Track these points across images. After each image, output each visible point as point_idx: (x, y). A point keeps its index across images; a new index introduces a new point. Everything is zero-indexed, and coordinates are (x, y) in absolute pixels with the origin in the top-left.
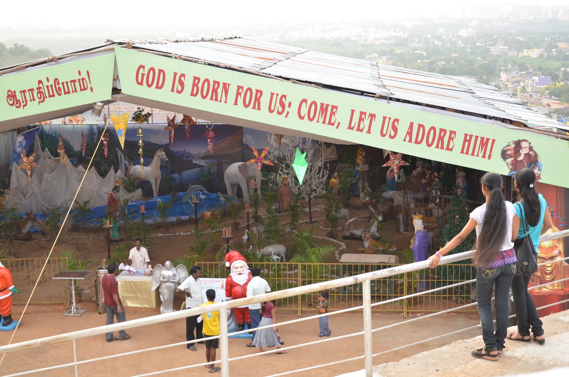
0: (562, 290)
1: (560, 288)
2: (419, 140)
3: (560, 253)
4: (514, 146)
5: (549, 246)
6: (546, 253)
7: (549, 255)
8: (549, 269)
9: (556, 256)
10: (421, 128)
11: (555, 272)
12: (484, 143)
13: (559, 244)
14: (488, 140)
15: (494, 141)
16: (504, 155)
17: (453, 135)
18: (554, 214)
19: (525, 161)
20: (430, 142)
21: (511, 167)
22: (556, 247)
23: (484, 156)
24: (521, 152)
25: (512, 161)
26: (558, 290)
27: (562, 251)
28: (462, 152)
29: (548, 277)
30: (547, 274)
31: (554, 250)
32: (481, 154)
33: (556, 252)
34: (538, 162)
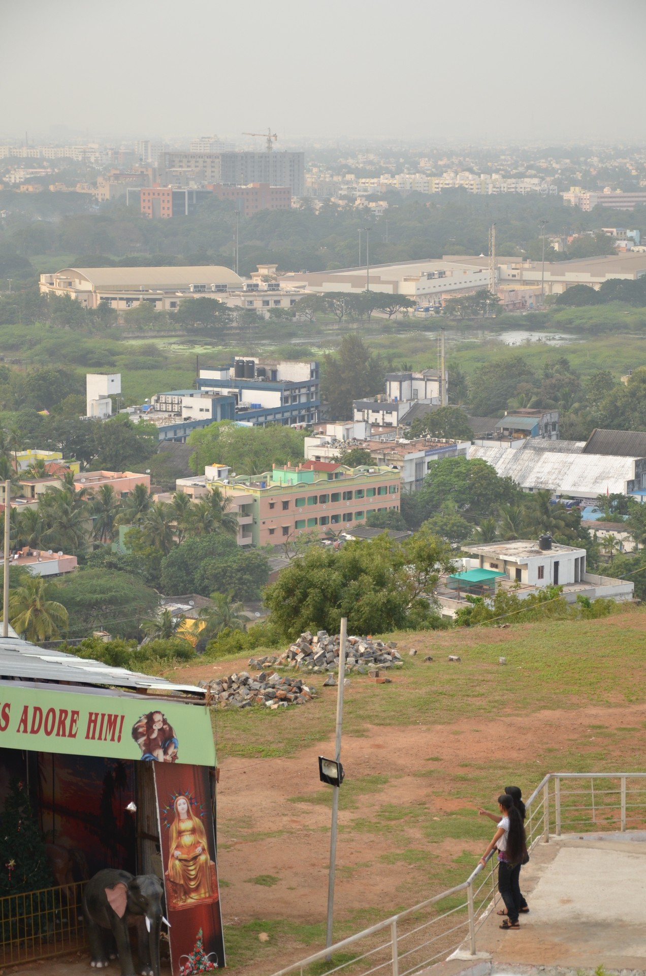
0: (210, 897)
1: (207, 895)
2: (36, 728)
3: (203, 849)
4: (145, 721)
5: (190, 843)
6: (188, 853)
7: (192, 855)
8: (193, 873)
9: (200, 855)
10: (38, 713)
11: (200, 875)
12: (112, 721)
13: (202, 838)
14: (116, 717)
15: (123, 717)
16: (136, 734)
17: (76, 716)
18: (193, 801)
19: (159, 739)
20: (49, 729)
21: (144, 748)
22: (199, 843)
23: (113, 739)
24: (154, 727)
25: (145, 740)
26: (206, 898)
27: (206, 847)
28: (87, 737)
29: (193, 883)
30: (191, 880)
31: (196, 848)
32: (109, 737)
33: (199, 850)
34: (173, 737)
